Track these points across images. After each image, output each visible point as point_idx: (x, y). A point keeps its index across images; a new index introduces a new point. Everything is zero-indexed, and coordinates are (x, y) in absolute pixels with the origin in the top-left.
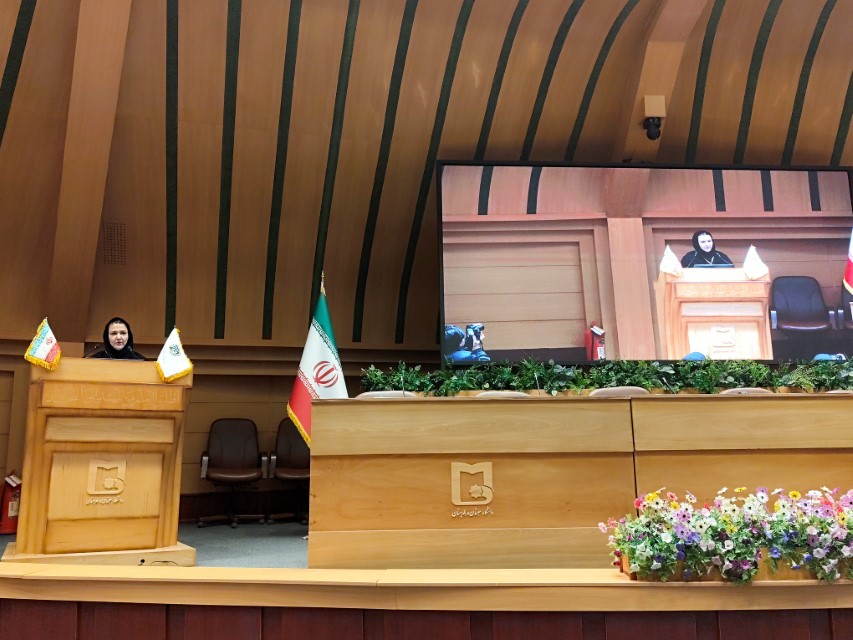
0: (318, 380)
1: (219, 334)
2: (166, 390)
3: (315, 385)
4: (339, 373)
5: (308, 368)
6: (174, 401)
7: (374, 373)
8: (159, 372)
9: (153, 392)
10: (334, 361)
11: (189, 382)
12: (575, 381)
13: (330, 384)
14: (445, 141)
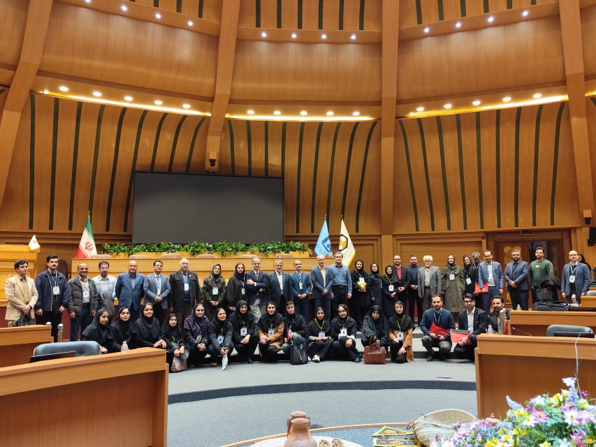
0: (86, 248)
1: (51, 228)
2: (32, 254)
3: (85, 250)
4: (94, 246)
5: (82, 244)
6: (34, 257)
7: (107, 246)
8: (29, 248)
9: (28, 254)
10: (92, 242)
11: (39, 251)
12: (178, 249)
13: (91, 250)
14: (138, 162)
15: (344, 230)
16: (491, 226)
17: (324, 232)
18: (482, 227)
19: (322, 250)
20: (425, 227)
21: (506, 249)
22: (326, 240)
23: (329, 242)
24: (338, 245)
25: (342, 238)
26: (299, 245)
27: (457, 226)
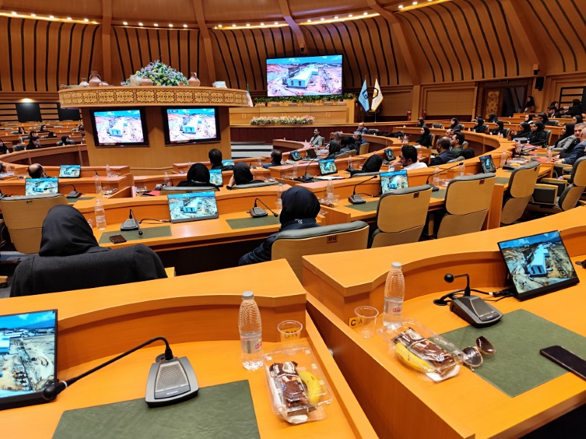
15: (377, 86)
16: (478, 78)
17: (365, 87)
18: (473, 78)
19: (362, 99)
20: (439, 80)
21: (490, 94)
22: (364, 92)
23: (366, 93)
24: (372, 94)
25: (375, 91)
26: (350, 95)
27: (457, 79)
